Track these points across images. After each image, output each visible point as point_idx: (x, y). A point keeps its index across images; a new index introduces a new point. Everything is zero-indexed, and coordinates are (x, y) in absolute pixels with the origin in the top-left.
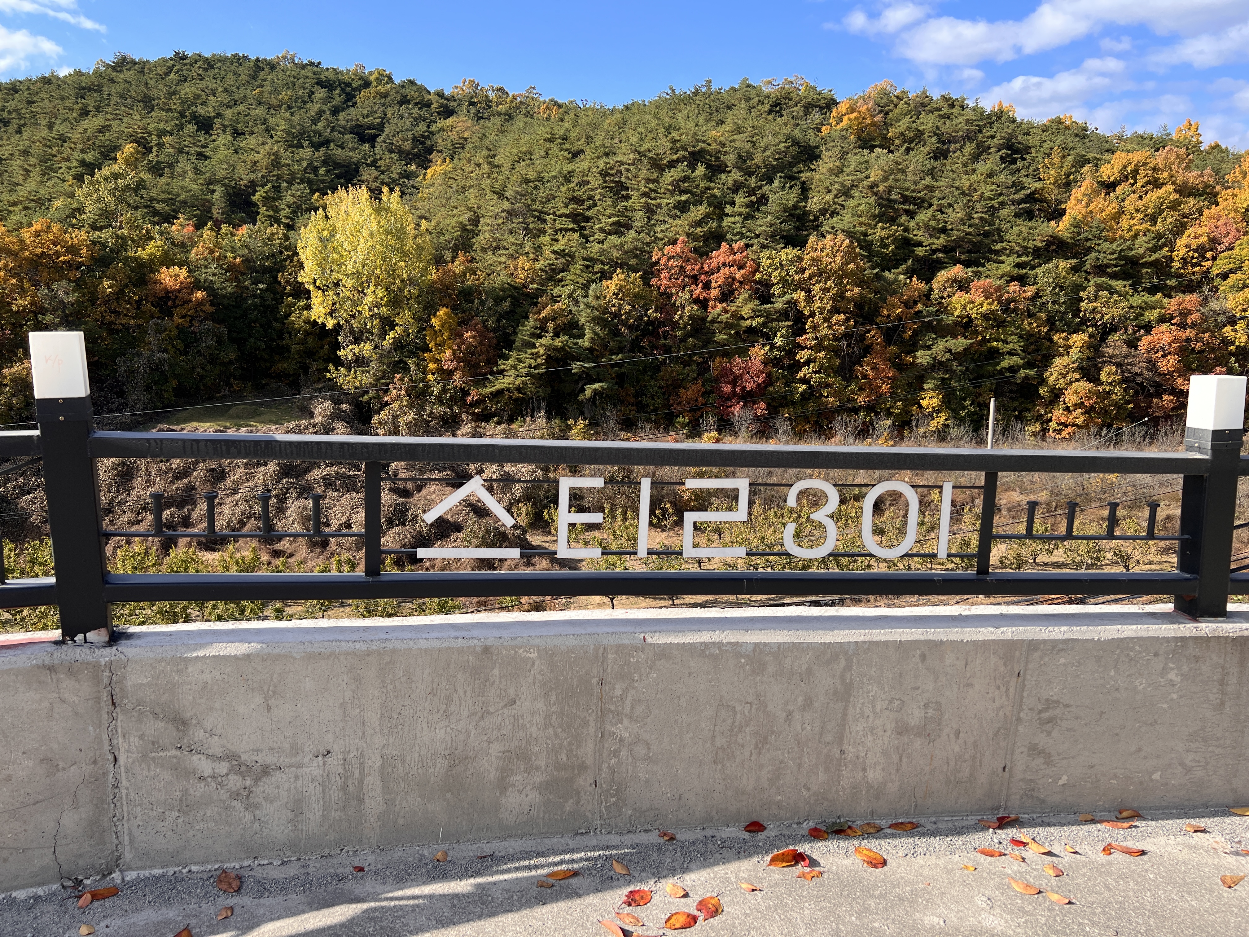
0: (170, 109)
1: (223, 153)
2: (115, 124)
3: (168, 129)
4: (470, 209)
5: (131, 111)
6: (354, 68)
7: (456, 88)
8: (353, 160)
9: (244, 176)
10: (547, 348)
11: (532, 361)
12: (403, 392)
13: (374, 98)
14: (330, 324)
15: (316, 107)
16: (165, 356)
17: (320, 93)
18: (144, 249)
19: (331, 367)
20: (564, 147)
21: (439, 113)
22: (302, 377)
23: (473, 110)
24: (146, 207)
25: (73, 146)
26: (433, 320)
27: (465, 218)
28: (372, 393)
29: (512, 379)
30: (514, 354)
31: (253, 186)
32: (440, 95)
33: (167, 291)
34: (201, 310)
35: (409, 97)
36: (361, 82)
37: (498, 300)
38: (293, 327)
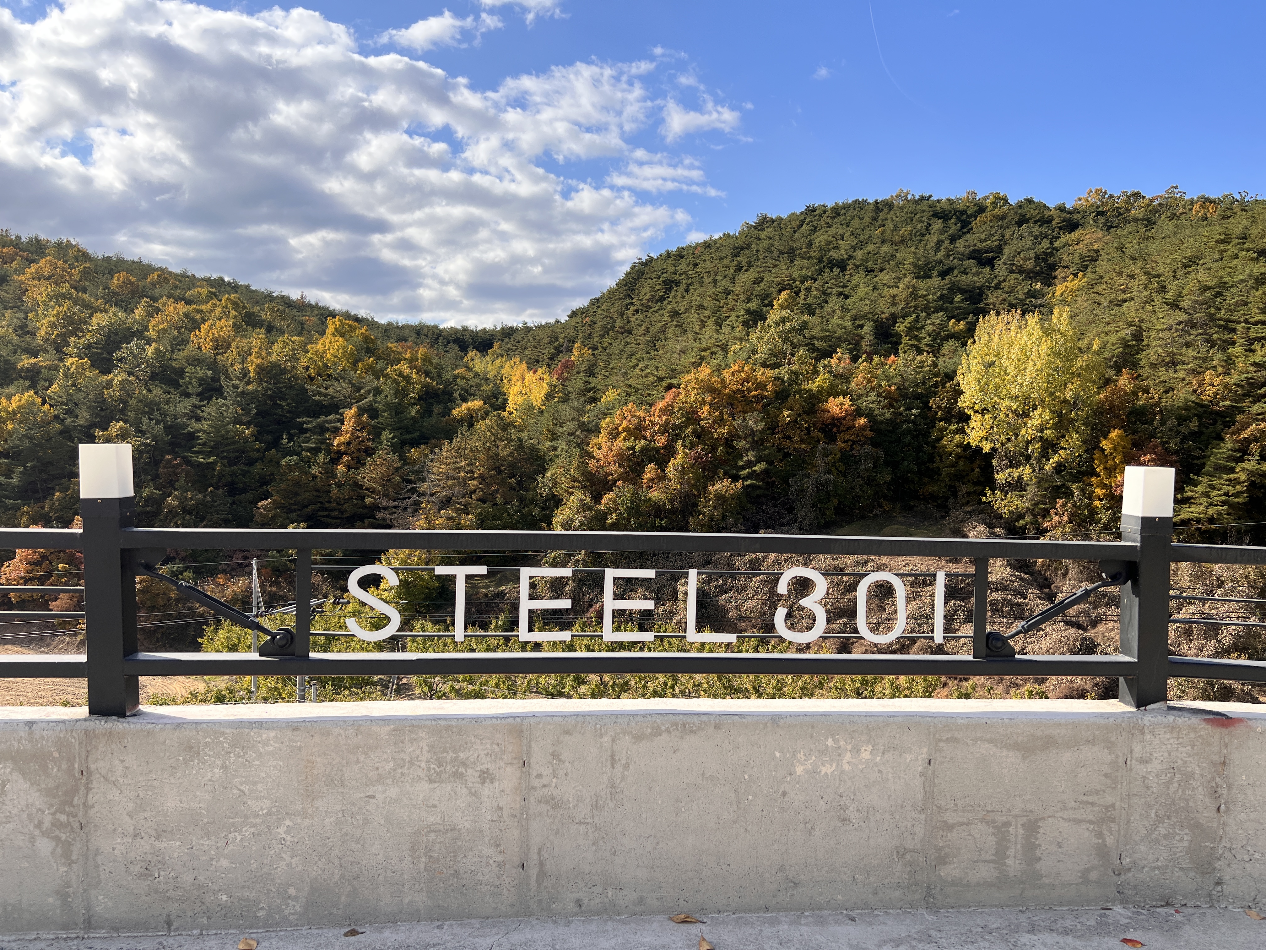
0: (811, 257)
1: (862, 291)
2: (766, 275)
3: (809, 274)
4: (1130, 324)
5: (778, 263)
6: (965, 195)
7: (1080, 200)
8: (977, 284)
9: (885, 309)
10: (1251, 473)
11: (1230, 488)
12: (1065, 518)
13: (991, 221)
14: (987, 447)
15: (934, 238)
16: (831, 477)
17: (938, 224)
18: (814, 383)
19: (988, 491)
20: (1246, 246)
21: (1060, 228)
22: (952, 500)
23: (1101, 220)
24: (806, 345)
25: (735, 297)
26: (1104, 443)
27: (1126, 333)
28: (1028, 518)
29: (1202, 508)
30: (1205, 479)
31: (894, 318)
32: (1061, 209)
33: (833, 418)
34: (862, 435)
35: (1028, 216)
36: (976, 208)
37: (1182, 420)
38: (944, 451)
